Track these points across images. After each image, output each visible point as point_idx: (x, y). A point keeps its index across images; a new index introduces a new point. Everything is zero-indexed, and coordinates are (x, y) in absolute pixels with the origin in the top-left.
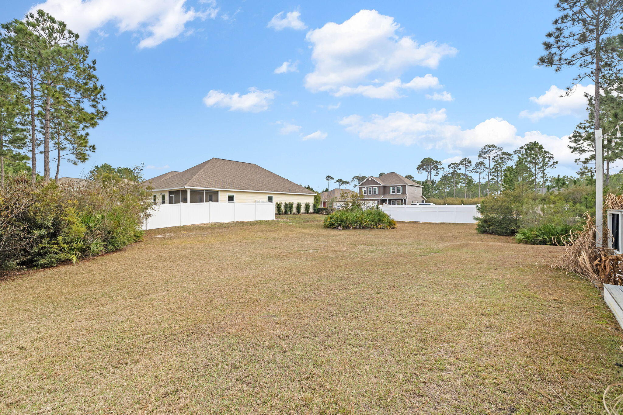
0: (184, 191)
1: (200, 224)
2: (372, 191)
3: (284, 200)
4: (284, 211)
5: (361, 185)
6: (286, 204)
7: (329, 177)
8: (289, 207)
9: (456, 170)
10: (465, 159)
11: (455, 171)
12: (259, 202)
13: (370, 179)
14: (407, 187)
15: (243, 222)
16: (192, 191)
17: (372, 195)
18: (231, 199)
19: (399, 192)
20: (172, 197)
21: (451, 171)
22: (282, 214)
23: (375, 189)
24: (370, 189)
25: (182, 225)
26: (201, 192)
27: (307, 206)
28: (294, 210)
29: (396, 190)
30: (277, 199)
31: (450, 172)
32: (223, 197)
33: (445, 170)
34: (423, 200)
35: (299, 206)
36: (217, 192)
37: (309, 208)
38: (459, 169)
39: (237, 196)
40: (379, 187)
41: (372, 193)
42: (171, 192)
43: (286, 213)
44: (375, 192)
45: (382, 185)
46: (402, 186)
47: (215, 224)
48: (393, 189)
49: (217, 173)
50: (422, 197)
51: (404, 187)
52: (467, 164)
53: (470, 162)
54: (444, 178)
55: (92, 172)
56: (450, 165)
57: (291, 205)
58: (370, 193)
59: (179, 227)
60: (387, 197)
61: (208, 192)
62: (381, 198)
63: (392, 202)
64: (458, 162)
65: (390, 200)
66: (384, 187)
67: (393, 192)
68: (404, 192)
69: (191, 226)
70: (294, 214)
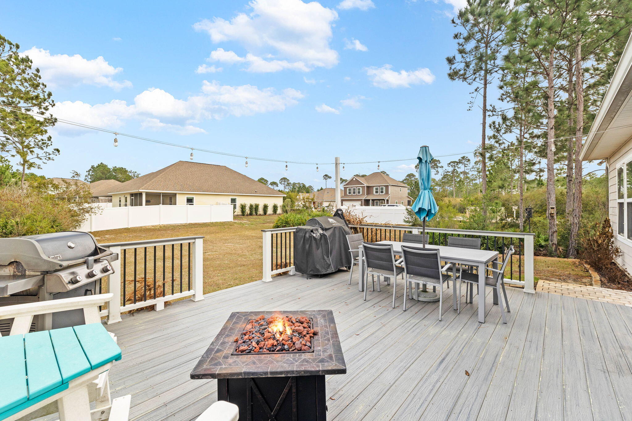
0: (141, 194)
1: (148, 226)
2: (357, 191)
3: (248, 201)
4: (249, 212)
5: (346, 185)
6: (251, 206)
7: (326, 175)
8: (254, 209)
9: (456, 168)
10: (463, 158)
11: (454, 170)
12: (220, 204)
13: (354, 179)
14: (390, 187)
15: (196, 224)
16: (147, 194)
17: (357, 195)
18: (190, 201)
19: (382, 192)
20: (132, 199)
21: (451, 169)
22: (247, 215)
23: (359, 189)
24: (354, 189)
25: (129, 227)
26: (158, 195)
27: (275, 208)
28: (261, 211)
29: (379, 190)
30: (240, 201)
31: (449, 171)
32: (181, 199)
33: (444, 169)
34: (409, 200)
35: (265, 207)
36: (175, 194)
37: (277, 209)
38: (459, 168)
39: (196, 199)
40: (363, 187)
41: (357, 193)
42: (132, 195)
43: (251, 214)
44: (359, 192)
45: (365, 185)
46: (385, 186)
47: (164, 226)
48: (377, 189)
49: (179, 176)
50: (408, 197)
51: (387, 187)
52: (466, 163)
53: (469, 160)
54: (445, 177)
55: (89, 171)
56: (450, 164)
57: (257, 206)
58: (354, 193)
59: (125, 229)
60: (370, 197)
61: (165, 195)
62: (364, 198)
63: (376, 202)
64: (457, 161)
65: (373, 200)
66: (368, 187)
67: (377, 192)
68: (387, 192)
69: (137, 228)
70: (260, 215)
